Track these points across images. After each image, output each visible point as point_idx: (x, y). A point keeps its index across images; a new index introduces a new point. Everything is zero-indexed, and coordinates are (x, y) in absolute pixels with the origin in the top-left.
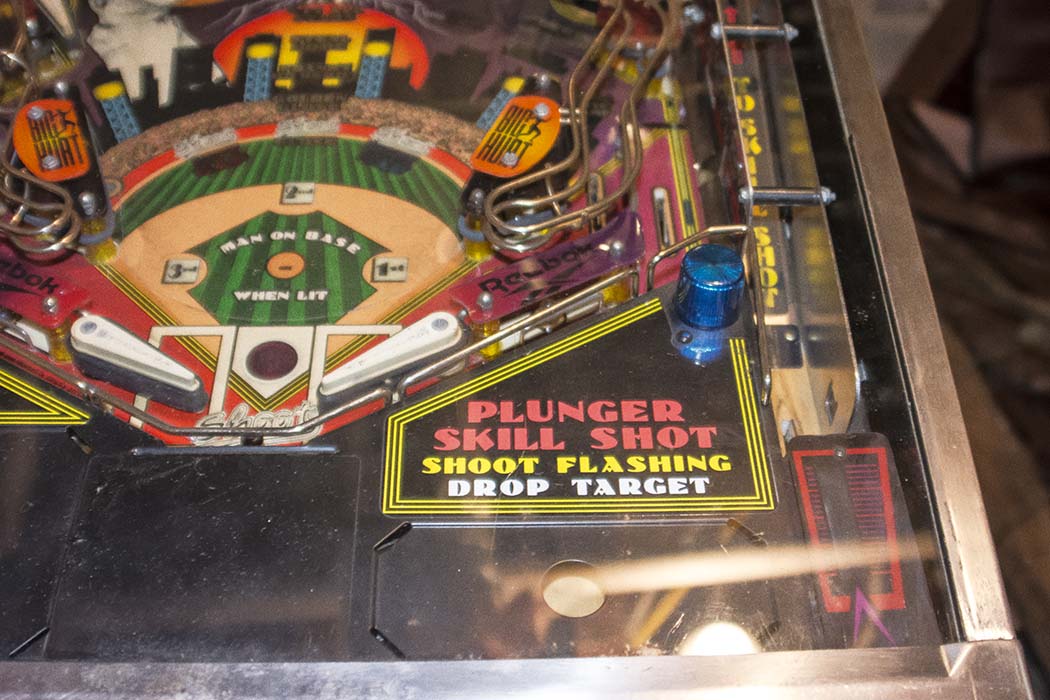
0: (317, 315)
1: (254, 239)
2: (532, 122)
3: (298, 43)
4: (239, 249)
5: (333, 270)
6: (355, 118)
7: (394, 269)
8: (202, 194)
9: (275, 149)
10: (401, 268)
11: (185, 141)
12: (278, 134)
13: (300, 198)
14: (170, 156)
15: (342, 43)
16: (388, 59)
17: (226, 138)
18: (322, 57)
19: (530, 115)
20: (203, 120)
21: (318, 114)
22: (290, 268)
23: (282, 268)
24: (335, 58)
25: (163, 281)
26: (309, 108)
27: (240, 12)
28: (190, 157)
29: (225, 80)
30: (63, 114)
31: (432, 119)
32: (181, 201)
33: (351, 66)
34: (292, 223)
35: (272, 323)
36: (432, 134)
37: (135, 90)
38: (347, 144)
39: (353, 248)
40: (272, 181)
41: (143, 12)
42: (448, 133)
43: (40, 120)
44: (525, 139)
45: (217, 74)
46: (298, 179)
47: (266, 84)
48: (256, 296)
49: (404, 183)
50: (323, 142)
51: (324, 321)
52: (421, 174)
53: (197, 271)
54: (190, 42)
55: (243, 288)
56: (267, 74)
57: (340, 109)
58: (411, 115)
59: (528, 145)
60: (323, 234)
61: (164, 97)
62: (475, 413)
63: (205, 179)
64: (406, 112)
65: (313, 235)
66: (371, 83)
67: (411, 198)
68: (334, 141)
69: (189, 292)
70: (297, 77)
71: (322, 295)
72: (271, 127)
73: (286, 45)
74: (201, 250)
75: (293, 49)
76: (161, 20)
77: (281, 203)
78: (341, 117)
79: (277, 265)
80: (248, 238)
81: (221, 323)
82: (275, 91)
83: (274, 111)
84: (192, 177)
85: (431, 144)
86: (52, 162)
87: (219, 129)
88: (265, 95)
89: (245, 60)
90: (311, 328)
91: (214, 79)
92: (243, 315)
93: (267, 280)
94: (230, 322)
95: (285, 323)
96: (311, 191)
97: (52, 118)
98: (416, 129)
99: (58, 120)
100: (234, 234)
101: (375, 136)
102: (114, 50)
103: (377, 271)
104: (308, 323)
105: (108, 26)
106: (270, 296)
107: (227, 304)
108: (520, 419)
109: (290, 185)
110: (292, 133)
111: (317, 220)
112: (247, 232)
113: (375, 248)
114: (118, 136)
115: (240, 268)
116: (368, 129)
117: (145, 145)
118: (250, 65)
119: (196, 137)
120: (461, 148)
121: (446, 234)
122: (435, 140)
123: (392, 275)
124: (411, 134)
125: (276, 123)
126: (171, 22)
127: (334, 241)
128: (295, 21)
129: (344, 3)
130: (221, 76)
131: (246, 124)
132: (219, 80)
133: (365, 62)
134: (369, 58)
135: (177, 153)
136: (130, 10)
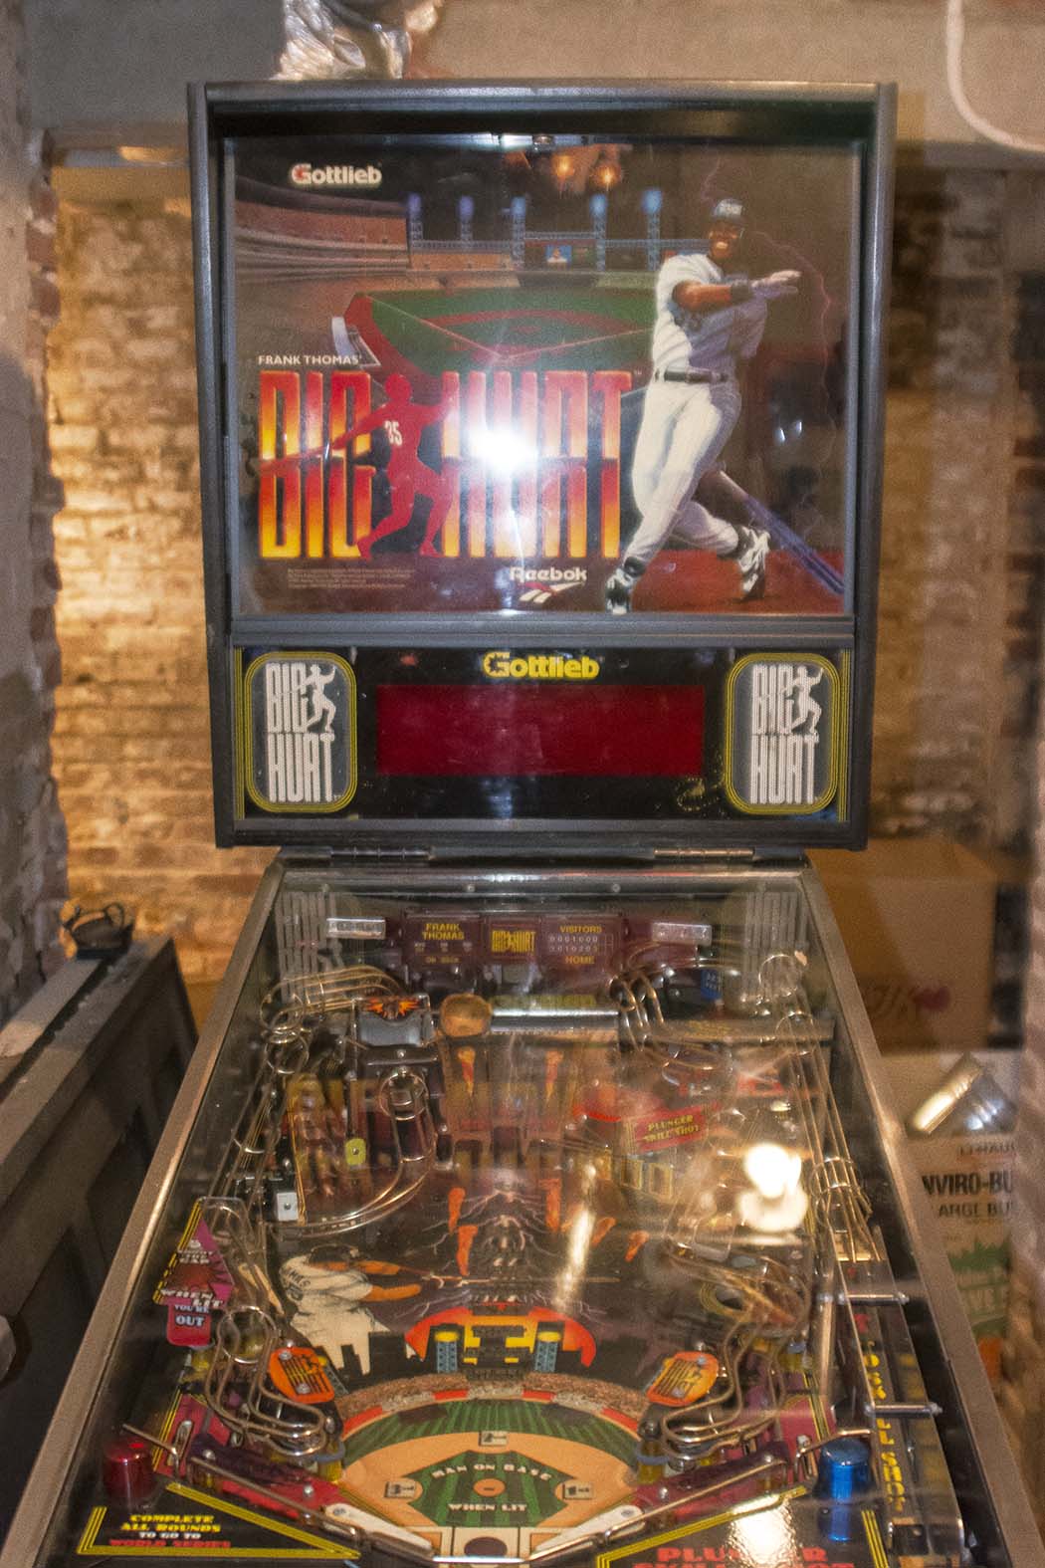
0: (518, 1520)
1: (459, 1469)
2: (694, 1369)
3: (476, 1330)
4: (447, 1476)
5: (528, 1490)
6: (536, 1386)
7: (581, 1490)
8: (409, 1437)
9: (469, 1409)
10: (587, 1490)
11: (390, 1400)
12: (471, 1396)
13: (494, 1441)
14: (377, 1410)
15: (519, 1331)
16: (560, 1344)
17: (425, 1398)
18: (501, 1341)
19: (693, 1365)
20: (404, 1386)
21: (504, 1383)
22: (492, 1489)
23: (486, 1489)
24: (511, 1342)
25: (386, 1496)
26: (494, 1378)
27: (423, 1307)
28: (396, 1411)
29: (415, 1357)
30: (307, 1359)
31: (604, 1388)
32: (391, 1442)
33: (528, 1348)
34: (490, 1458)
35: (481, 1526)
36: (604, 1398)
37: (339, 1362)
38: (531, 1404)
39: (545, 1476)
40: (469, 1429)
41: (338, 1304)
42: (618, 1397)
43: (289, 1361)
44: (689, 1380)
45: (410, 1352)
46: (492, 1428)
47: (455, 1361)
48: (466, 1507)
49: (582, 1432)
50: (510, 1403)
51: (526, 1524)
52: (597, 1426)
53: (414, 1490)
54: (381, 1328)
55: (455, 1501)
56: (455, 1353)
57: (522, 1379)
58: (585, 1385)
59: (692, 1385)
60: (517, 1466)
61: (366, 1368)
62: (663, 1555)
63: (410, 1428)
64: (578, 1382)
65: (509, 1467)
66: (548, 1360)
67: (589, 1442)
68: (520, 1402)
69: (409, 1504)
70: (481, 1355)
71: (522, 1507)
72: (463, 1391)
73: (469, 1332)
74: (415, 1476)
75: (475, 1336)
76: (352, 1311)
77: (480, 1444)
78: (524, 1385)
79: (481, 1487)
80: (455, 1469)
81: (439, 1524)
82: (462, 1366)
83: (465, 1380)
84: (399, 1425)
85: (604, 1405)
86: (304, 1389)
87: (418, 1392)
88: (455, 1368)
89: (433, 1342)
90: (515, 1530)
91: (409, 1356)
92: (456, 1520)
93: (473, 1497)
94: (447, 1524)
95: (494, 1526)
96: (504, 1437)
98: (590, 1394)
99: (304, 1361)
100: (442, 1465)
101: (555, 1400)
102: (316, 1332)
103: (567, 1492)
104: (512, 1526)
105: (307, 1314)
106: (478, 1507)
107: (442, 1513)
108: (700, 1558)
109: (485, 1433)
110: (482, 1395)
111: (511, 1457)
112: (454, 1463)
113: (564, 1477)
115: (450, 1488)
116: (547, 1394)
117: (356, 1401)
118: (439, 1347)
119: (399, 1398)
120: (630, 1408)
121: (622, 1468)
122: (607, 1402)
123: (579, 1495)
124: (586, 1398)
125: (467, 1389)
126: (363, 1314)
127: (528, 1471)
128: (474, 1314)
129: (516, 1301)
130: (414, 1353)
131: (441, 1388)
132: (412, 1356)
133: (540, 1345)
134: (543, 1343)
135: (385, 1408)
136: (324, 1302)
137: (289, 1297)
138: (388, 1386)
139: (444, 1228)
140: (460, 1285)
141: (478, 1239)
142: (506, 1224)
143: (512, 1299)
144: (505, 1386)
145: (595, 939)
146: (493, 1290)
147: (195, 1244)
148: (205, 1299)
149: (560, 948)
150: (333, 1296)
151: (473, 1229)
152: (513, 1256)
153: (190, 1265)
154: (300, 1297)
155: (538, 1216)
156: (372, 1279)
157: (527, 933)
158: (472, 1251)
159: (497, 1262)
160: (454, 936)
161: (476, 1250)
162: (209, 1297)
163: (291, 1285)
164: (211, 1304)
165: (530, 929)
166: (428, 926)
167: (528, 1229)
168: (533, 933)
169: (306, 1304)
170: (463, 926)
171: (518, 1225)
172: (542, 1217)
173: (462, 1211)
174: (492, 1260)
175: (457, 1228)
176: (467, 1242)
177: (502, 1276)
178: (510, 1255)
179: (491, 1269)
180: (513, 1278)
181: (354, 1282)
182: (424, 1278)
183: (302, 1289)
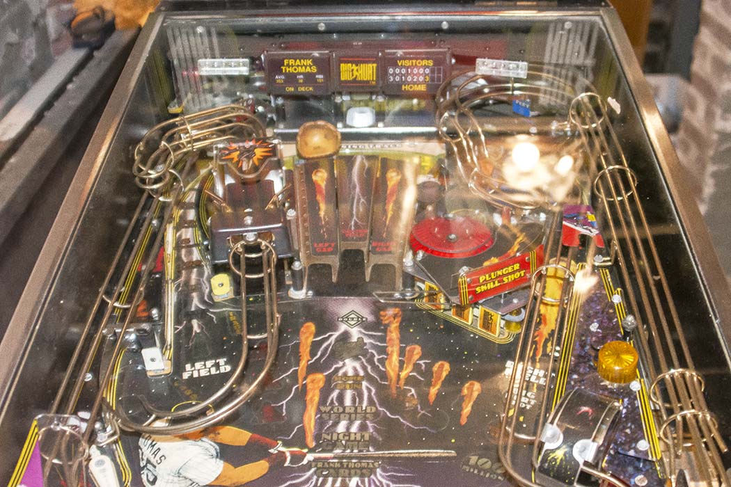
137: (144, 477)
139: (294, 376)
141: (326, 392)
142: (351, 373)
143: (353, 483)
145: (427, 71)
146: (335, 471)
149: (398, 79)
150: (186, 478)
151: (320, 377)
152: (356, 420)
155: (379, 360)
157: (370, 65)
158: (318, 411)
159: (341, 428)
160: (308, 69)
161: (323, 409)
163: (148, 461)
165: (374, 62)
166: (286, 62)
167: (368, 377)
168: (375, 65)
170: (316, 61)
171: (362, 373)
172: (382, 361)
173: (313, 354)
174: (336, 424)
175: (305, 379)
176: (314, 396)
177: (345, 447)
178: (353, 416)
179: (335, 438)
180: (356, 451)
181: (206, 457)
182: (272, 451)
183: (157, 468)
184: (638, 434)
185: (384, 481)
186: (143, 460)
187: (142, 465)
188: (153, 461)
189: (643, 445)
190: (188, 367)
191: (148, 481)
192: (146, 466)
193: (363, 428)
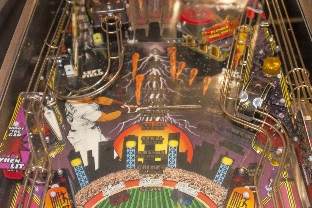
2: (243, 200)
3: (144, 140)
6: (168, 178)
11: (106, 188)
12: (140, 186)
14: (101, 195)
15: (160, 141)
16: (178, 147)
17: (121, 187)
18: (153, 147)
19: (242, 197)
20: (112, 178)
21: (155, 176)
24: (159, 148)
26: (151, 172)
27: (121, 125)
28: (109, 196)
29: (118, 158)
30: (63, 194)
31: (199, 178)
33: (164, 151)
36: (198, 186)
38: (167, 190)
41: (87, 124)
42: (204, 185)
43: (55, 197)
45: (115, 155)
47: (134, 160)
50: (157, 189)
52: (195, 205)
54: (104, 139)
56: (134, 155)
57: (162, 173)
58: (189, 176)
66: (172, 160)
68: (162, 189)
70: (145, 157)
72: (137, 182)
73: (140, 141)
75: (142, 143)
76: (93, 128)
78: (163, 177)
82: (137, 163)
83: (138, 174)
84: (110, 205)
87: (118, 183)
88: (134, 166)
89: (125, 148)
91: (115, 158)
97: (59, 196)
98: (192, 183)
99: (61, 197)
101: (177, 187)
105: (74, 131)
110: (146, 185)
114: (81, 185)
116: (174, 183)
117: (91, 189)
119: (110, 186)
120: (210, 192)
122: (200, 189)
124: (190, 185)
125: (139, 180)
128: (143, 129)
129: (159, 121)
130: (117, 156)
131: (128, 180)
132: (117, 157)
133: (170, 150)
134: (171, 147)
135: (104, 194)
136: (82, 123)
137: (68, 119)
138: (105, 179)
139: (130, 77)
140: (136, 111)
141: (144, 82)
142: (155, 74)
143: (157, 119)
144: (155, 178)
146: (150, 114)
147: (16, 124)
148: (17, 163)
150: (85, 119)
151: (142, 76)
152: (158, 93)
153: (13, 137)
154: (72, 121)
155: (167, 69)
156: (102, 108)
158: (142, 90)
159: (152, 97)
161: (143, 89)
162: (18, 161)
163: (69, 113)
164: (19, 166)
167: (164, 77)
169: (74, 125)
171: (160, 74)
172: (169, 69)
173: (138, 66)
174: (149, 95)
175: (135, 76)
176: (139, 84)
177: (153, 105)
178: (156, 92)
179: (149, 101)
180: (158, 106)
181: (94, 110)
182: (122, 107)
183: (73, 115)
184: (280, 96)
185: (171, 118)
186: (67, 112)
187: (66, 114)
188: (72, 112)
189: (282, 100)
190: (84, 73)
191: (70, 121)
192: (68, 114)
193: (161, 96)
